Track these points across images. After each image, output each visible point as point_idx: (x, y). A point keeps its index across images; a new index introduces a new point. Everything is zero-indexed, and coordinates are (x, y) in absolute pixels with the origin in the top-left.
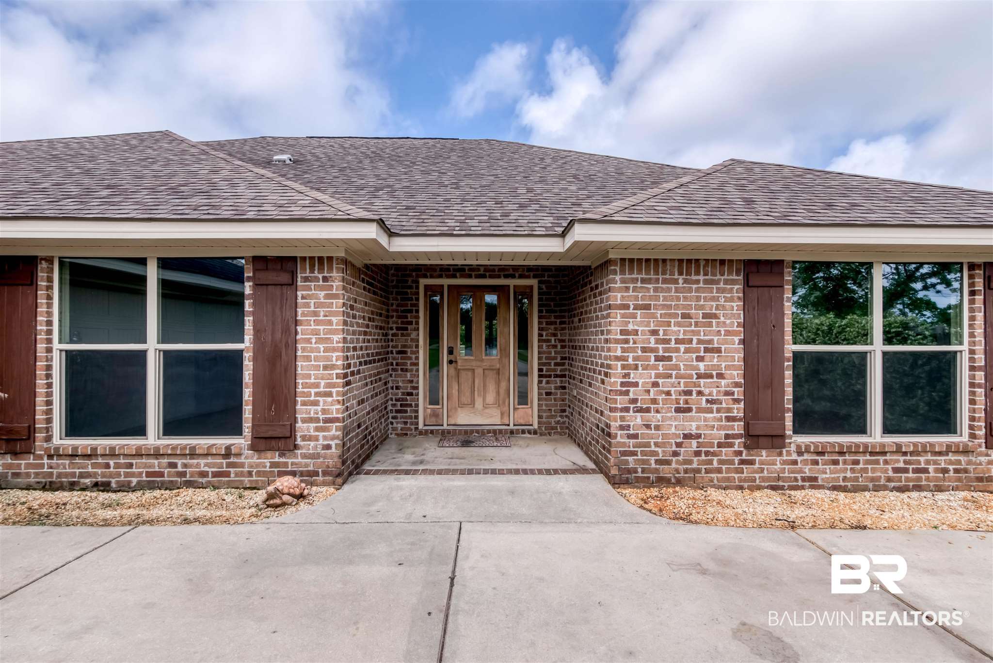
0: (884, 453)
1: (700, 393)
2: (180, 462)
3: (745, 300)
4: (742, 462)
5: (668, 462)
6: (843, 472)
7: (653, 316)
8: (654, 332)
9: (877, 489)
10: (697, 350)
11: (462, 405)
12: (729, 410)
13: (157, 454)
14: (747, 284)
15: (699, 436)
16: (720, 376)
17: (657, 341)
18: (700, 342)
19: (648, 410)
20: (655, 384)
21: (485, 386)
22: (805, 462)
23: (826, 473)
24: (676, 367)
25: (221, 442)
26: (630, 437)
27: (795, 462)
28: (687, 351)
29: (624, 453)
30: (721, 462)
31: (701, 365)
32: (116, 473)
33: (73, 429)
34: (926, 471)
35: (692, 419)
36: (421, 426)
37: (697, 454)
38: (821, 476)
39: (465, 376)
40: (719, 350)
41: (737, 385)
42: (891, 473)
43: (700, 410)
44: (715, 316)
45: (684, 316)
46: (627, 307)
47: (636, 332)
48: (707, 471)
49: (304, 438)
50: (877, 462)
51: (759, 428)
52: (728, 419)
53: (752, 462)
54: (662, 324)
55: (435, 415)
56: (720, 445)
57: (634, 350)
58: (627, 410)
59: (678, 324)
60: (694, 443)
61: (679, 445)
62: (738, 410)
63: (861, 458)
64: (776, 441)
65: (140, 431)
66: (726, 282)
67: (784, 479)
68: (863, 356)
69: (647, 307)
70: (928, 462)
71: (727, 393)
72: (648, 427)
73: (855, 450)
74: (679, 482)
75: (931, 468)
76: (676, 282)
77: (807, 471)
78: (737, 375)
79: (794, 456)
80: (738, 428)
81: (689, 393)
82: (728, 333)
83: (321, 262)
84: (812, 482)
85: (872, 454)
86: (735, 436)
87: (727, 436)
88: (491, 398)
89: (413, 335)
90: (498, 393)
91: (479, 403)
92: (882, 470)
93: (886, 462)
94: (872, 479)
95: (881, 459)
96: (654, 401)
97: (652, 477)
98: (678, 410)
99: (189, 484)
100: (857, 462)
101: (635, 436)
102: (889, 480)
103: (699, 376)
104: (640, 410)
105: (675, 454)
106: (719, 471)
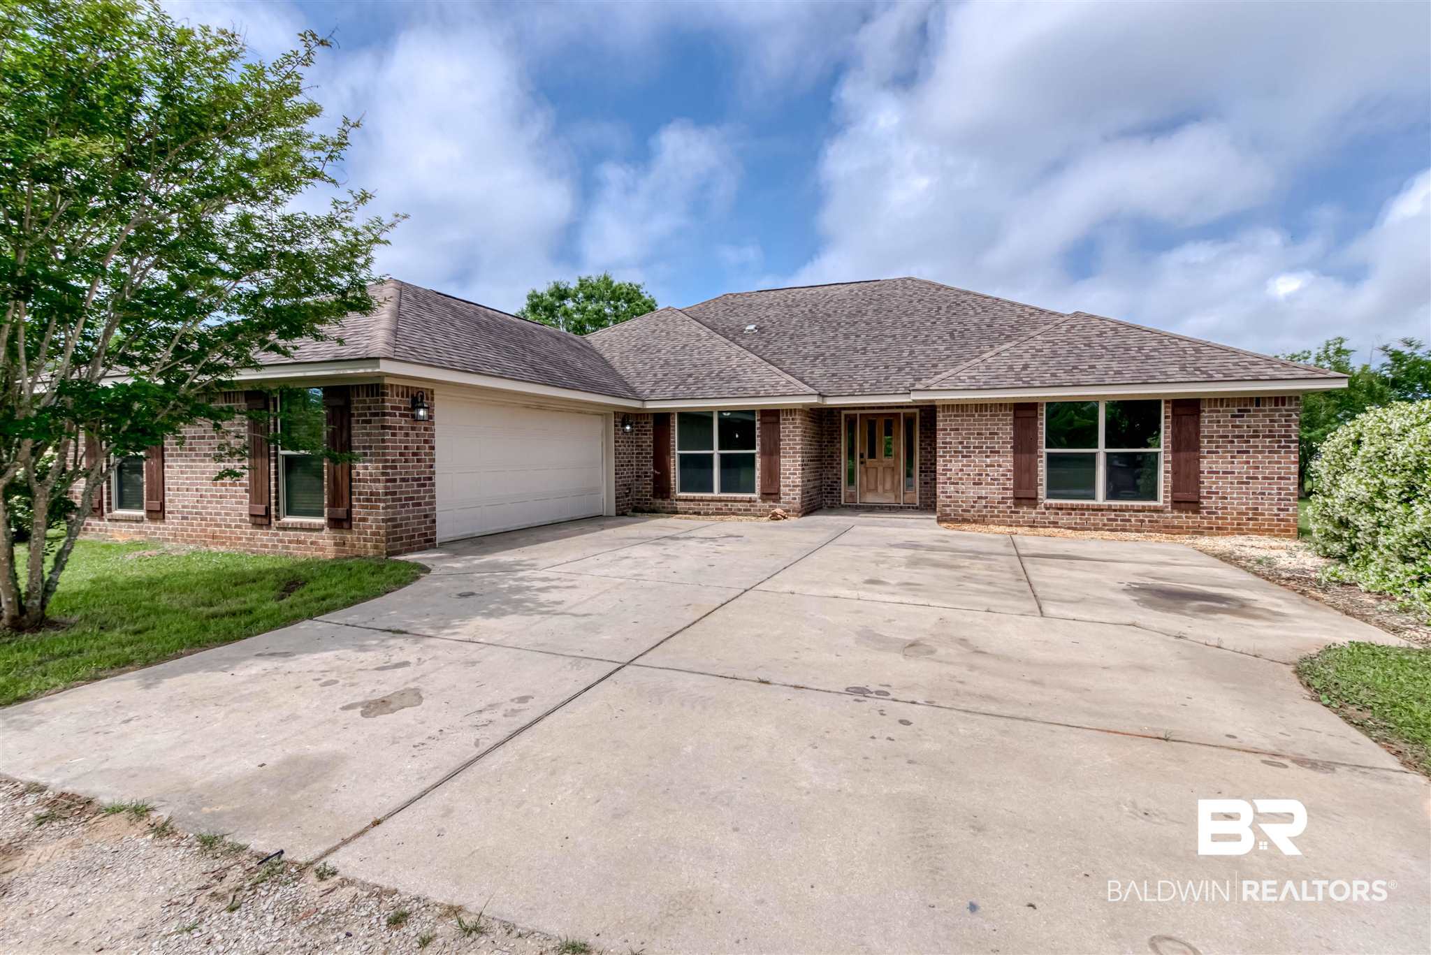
0: (1102, 510)
1: (987, 475)
2: (729, 504)
3: (1015, 424)
4: (1012, 512)
5: (969, 511)
6: (1075, 518)
7: (961, 434)
8: (961, 443)
9: (1096, 530)
10: (986, 452)
11: (869, 490)
12: (1004, 484)
13: (720, 500)
14: (1016, 417)
15: (986, 498)
16: (999, 466)
17: (963, 447)
18: (987, 447)
19: (957, 484)
20: (961, 470)
21: (884, 480)
22: (1050, 514)
23: (1064, 519)
24: (974, 461)
25: (747, 496)
26: (947, 497)
27: (1044, 513)
28: (980, 452)
29: (944, 506)
30: (999, 512)
31: (988, 460)
32: (702, 506)
33: (683, 489)
34: (1129, 521)
35: (983, 489)
36: (843, 503)
37: (986, 507)
38: (1060, 522)
39: (872, 472)
40: (999, 452)
41: (1009, 471)
42: (1106, 522)
43: (987, 484)
44: (996, 434)
45: (978, 434)
46: (946, 430)
47: (951, 443)
48: (991, 517)
49: (784, 494)
50: (1097, 515)
51: (1021, 494)
52: (1004, 489)
53: (1018, 512)
54: (965, 438)
55: (852, 496)
56: (999, 503)
57: (950, 452)
58: (946, 483)
59: (974, 438)
60: (984, 502)
61: (975, 502)
62: (1010, 484)
63: (1086, 513)
64: (1032, 501)
65: (711, 491)
66: (1003, 415)
67: (1038, 522)
68: (1094, 455)
69: (957, 429)
70: (1130, 516)
71: (1003, 475)
72: (958, 492)
73: (1083, 509)
74: (975, 522)
75: (1133, 519)
76: (974, 416)
77: (1052, 518)
78: (1010, 466)
79: (1044, 510)
80: (1010, 494)
81: (981, 475)
82: (1003, 443)
83: (791, 411)
84: (1055, 524)
85: (1093, 510)
86: (1008, 498)
87: (1003, 498)
88: (888, 486)
89: (838, 445)
90: (893, 483)
91: (880, 488)
92: (1101, 519)
93: (1103, 515)
94: (1094, 524)
95: (1100, 513)
96: (961, 479)
97: (960, 518)
98: (974, 484)
99: (734, 514)
100: (1084, 515)
101: (950, 497)
102: (1104, 525)
103: (987, 466)
104: (953, 483)
105: (973, 507)
106: (998, 516)
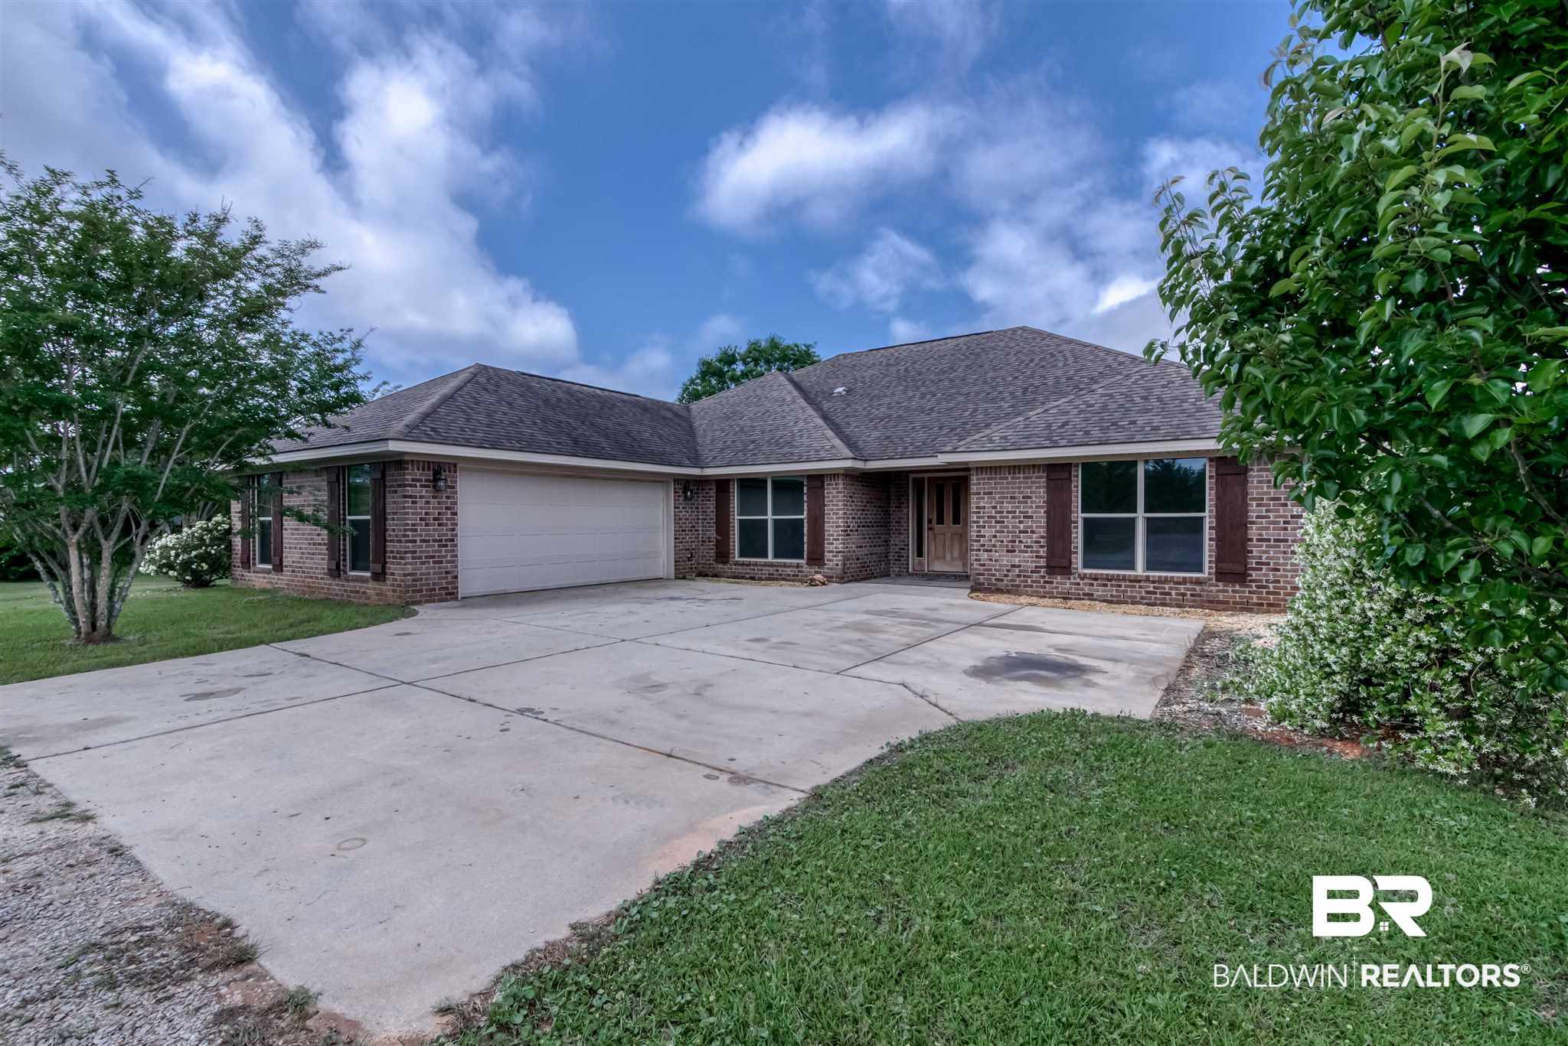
0: (1140, 581)
1: (1020, 542)
2: (780, 569)
3: (1048, 487)
4: (1045, 582)
5: (1002, 580)
6: (1111, 591)
7: (994, 498)
8: (995, 507)
9: (1133, 603)
10: (1020, 517)
11: (937, 558)
12: (1038, 552)
13: (771, 565)
14: (1049, 479)
15: (1019, 566)
16: (1033, 532)
17: (996, 512)
18: (1020, 512)
19: (991, 551)
20: (995, 536)
21: (952, 546)
22: (1085, 584)
23: (1099, 592)
24: (1007, 527)
25: (795, 561)
26: (981, 565)
27: (1079, 584)
28: (1013, 517)
29: (978, 574)
30: (1032, 581)
31: (1022, 526)
32: (756, 571)
33: (742, 555)
34: (1170, 594)
35: (1016, 556)
36: (910, 570)
37: (1019, 576)
38: (1095, 594)
39: (939, 538)
40: (1032, 517)
41: (1042, 537)
42: (1144, 594)
43: (1020, 551)
44: (1030, 497)
45: (1012, 498)
46: (979, 494)
47: (984, 508)
48: (1025, 586)
49: (828, 560)
50: (1134, 587)
51: (1055, 563)
52: (1037, 557)
53: (1052, 583)
54: (998, 503)
55: (921, 564)
56: (1032, 572)
57: (983, 517)
58: (979, 550)
59: (1007, 502)
60: (1017, 570)
61: (1008, 571)
62: (1043, 552)
63: (1123, 584)
64: (1066, 570)
65: (766, 556)
66: (1036, 477)
67: (1072, 594)
68: (1133, 520)
69: (991, 493)
70: (1171, 588)
71: (1036, 542)
72: (991, 560)
73: (1124, 578)
74: (1008, 592)
75: (1173, 592)
76: (1007, 478)
77: (1087, 589)
78: (1042, 532)
79: (1078, 580)
80: (1043, 562)
81: (1014, 541)
82: (1037, 507)
83: (834, 475)
84: (1090, 596)
85: (1130, 581)
86: (1041, 567)
87: (1036, 567)
88: (956, 553)
89: (905, 511)
90: (961, 552)
91: (948, 557)
92: (1138, 592)
93: (1140, 587)
94: (1131, 597)
95: (1137, 585)
96: (994, 546)
97: (993, 588)
98: (1008, 551)
99: (783, 579)
100: (1120, 586)
101: (984, 565)
102: (1142, 598)
103: (1020, 532)
104: (987, 551)
105: (1006, 576)
106: (1032, 587)
